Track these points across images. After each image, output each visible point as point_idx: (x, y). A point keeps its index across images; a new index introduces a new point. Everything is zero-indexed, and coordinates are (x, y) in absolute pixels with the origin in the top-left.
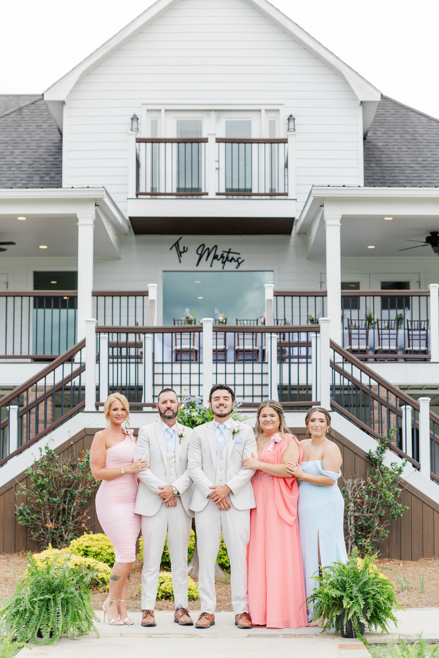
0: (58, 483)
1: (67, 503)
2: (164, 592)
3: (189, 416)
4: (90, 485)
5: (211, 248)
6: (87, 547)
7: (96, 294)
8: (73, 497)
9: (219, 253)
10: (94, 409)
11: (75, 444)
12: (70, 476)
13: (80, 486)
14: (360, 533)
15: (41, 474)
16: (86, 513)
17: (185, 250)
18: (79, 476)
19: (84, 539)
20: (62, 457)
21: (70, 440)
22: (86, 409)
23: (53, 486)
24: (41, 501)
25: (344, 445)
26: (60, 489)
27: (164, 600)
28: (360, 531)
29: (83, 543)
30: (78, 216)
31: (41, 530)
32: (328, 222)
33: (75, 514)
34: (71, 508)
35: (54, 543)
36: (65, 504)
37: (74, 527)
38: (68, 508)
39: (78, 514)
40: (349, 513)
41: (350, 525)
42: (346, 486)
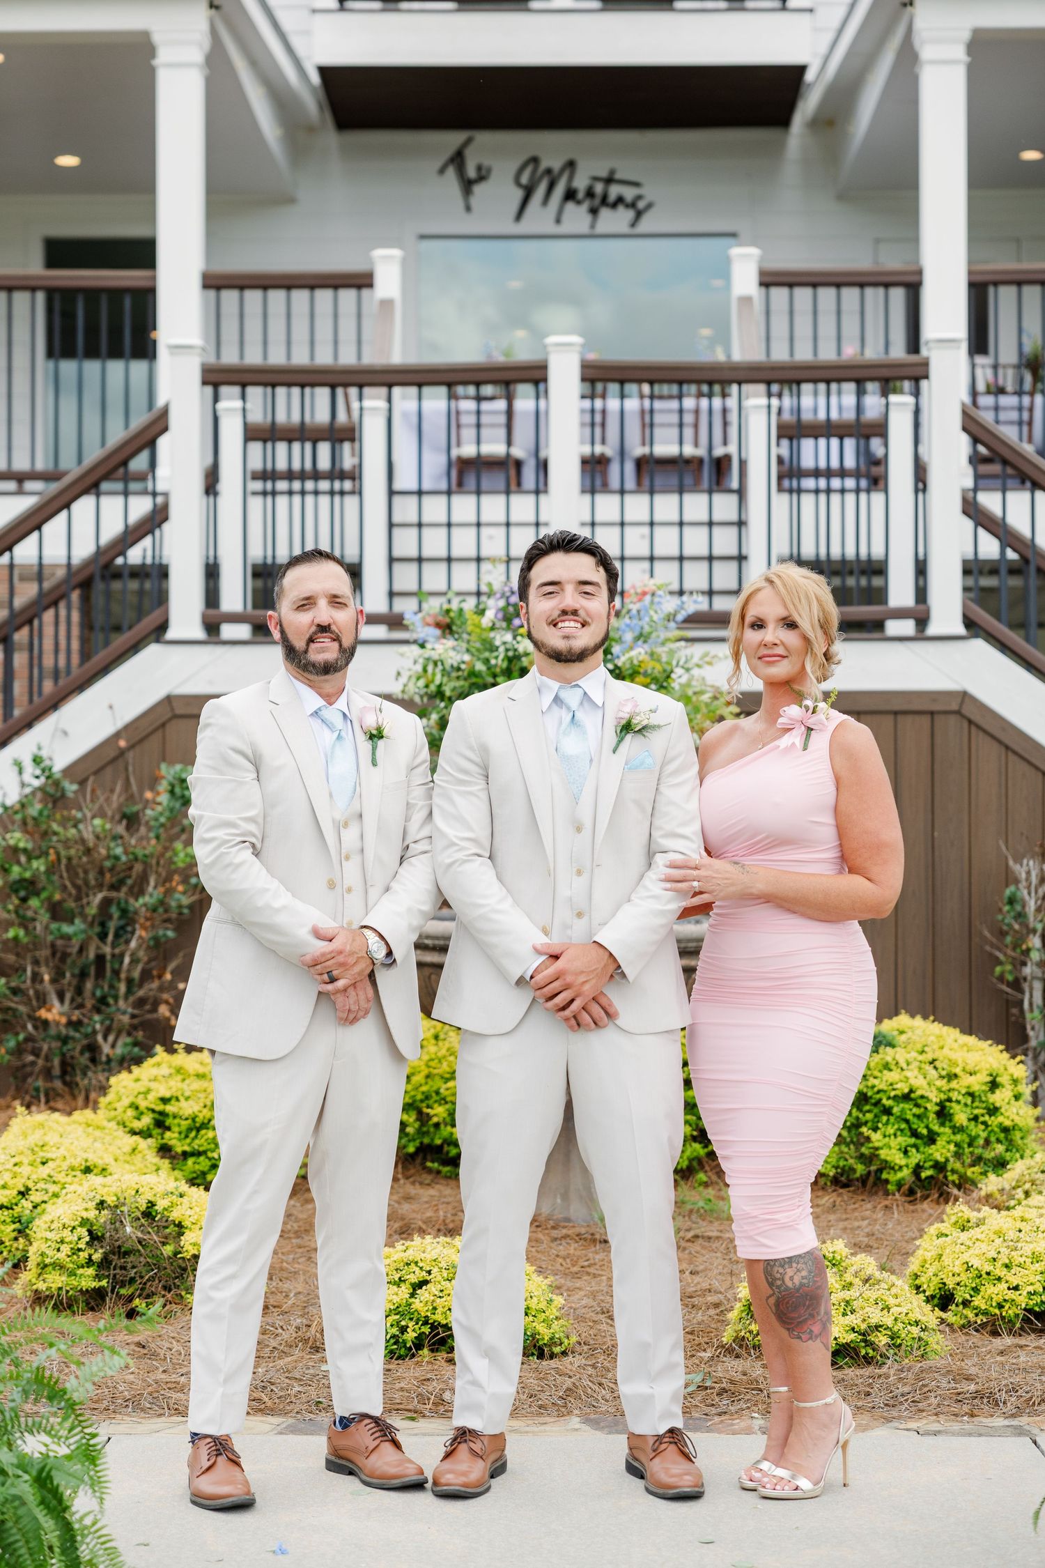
0: (81, 875)
1: (110, 937)
2: (426, 1323)
3: (511, 654)
4: (185, 880)
5: (556, 165)
6: (165, 1101)
7: (213, 283)
8: (128, 918)
9: (581, 183)
10: (199, 633)
11: (138, 749)
12: (119, 851)
13: (152, 883)
15: (22, 845)
16: (172, 973)
17: (484, 172)
18: (147, 852)
19: (154, 1071)
20: (93, 791)
21: (117, 735)
22: (171, 634)
23: (64, 888)
24: (21, 933)
25: (1007, 748)
26: (87, 896)
27: (426, 1351)
29: (153, 1085)
30: (157, 38)
31: (24, 1027)
32: (927, 53)
33: (136, 974)
34: (122, 955)
35: (69, 1069)
36: (105, 943)
37: (133, 1016)
38: (113, 956)
39: (146, 975)
40: (1027, 971)
41: (1031, 1010)
42: (1017, 881)
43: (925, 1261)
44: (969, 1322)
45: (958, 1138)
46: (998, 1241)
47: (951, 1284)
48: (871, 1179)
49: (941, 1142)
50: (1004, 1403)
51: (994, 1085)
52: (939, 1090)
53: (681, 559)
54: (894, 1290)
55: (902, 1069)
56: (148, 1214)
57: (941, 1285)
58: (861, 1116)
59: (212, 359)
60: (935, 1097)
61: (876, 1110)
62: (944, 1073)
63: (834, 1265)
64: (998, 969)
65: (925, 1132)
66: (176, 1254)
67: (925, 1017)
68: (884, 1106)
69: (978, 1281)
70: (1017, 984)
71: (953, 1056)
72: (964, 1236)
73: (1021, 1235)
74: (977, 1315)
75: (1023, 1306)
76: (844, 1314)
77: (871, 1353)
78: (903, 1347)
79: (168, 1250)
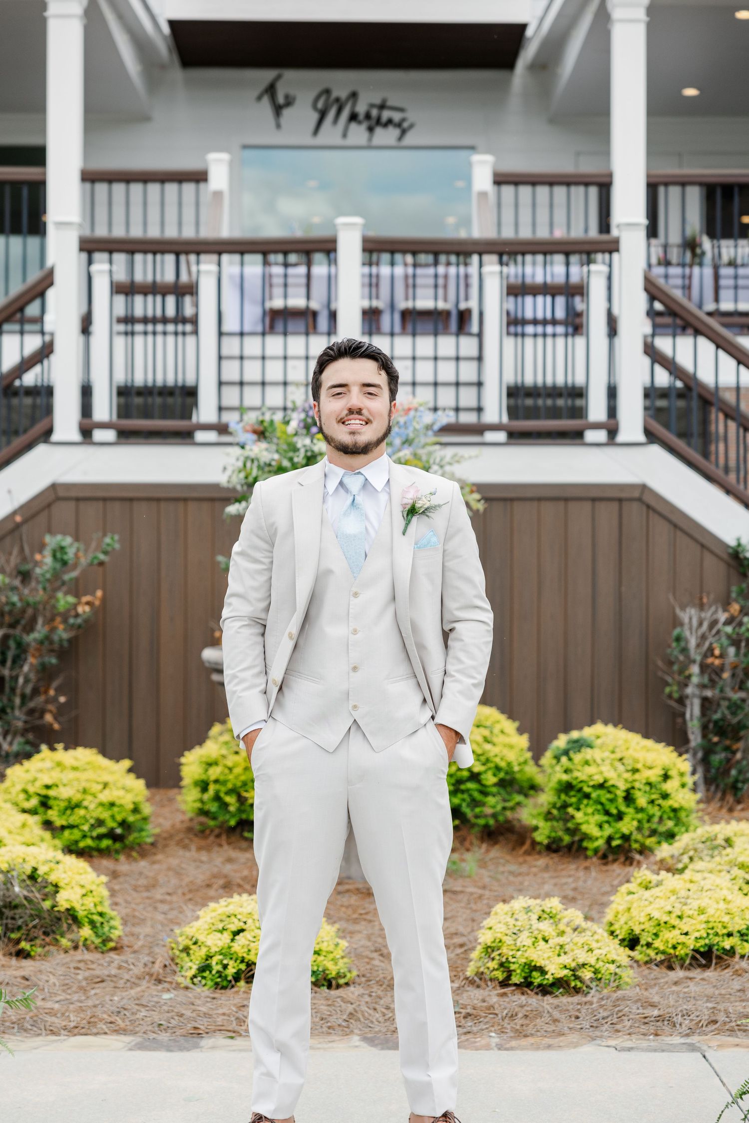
1: (9, 663)
2: (242, 961)
3: (309, 454)
4: (65, 621)
5: (343, 94)
6: (48, 787)
7: (89, 177)
8: (22, 649)
9: (361, 109)
10: (76, 437)
12: (15, 599)
13: (40, 621)
14: (716, 739)
16: (56, 690)
17: (290, 100)
18: (36, 600)
19: (40, 765)
21: (14, 513)
22: (55, 437)
25: (675, 526)
28: (716, 734)
29: (39, 775)
32: (617, 14)
33: (28, 690)
34: (17, 677)
36: (4, 667)
37: (26, 722)
38: (11, 677)
39: (36, 692)
40: (689, 690)
41: (692, 719)
42: (681, 625)
43: (618, 913)
44: (651, 959)
45: (640, 816)
46: (673, 898)
47: (637, 931)
48: (575, 847)
49: (627, 819)
50: (680, 1025)
51: (666, 777)
52: (626, 780)
53: (436, 384)
54: (596, 937)
55: (598, 765)
56: (33, 877)
57: (630, 931)
58: (567, 799)
59: (87, 233)
60: (622, 786)
61: (579, 795)
62: (629, 768)
63: (551, 917)
64: (667, 690)
65: (614, 811)
66: (53, 907)
67: (615, 725)
68: (584, 792)
69: (658, 928)
70: (681, 701)
71: (637, 755)
72: (647, 894)
73: (690, 893)
74: (657, 954)
75: (692, 947)
76: (559, 955)
77: (579, 984)
78: (603, 980)
79: (47, 904)
